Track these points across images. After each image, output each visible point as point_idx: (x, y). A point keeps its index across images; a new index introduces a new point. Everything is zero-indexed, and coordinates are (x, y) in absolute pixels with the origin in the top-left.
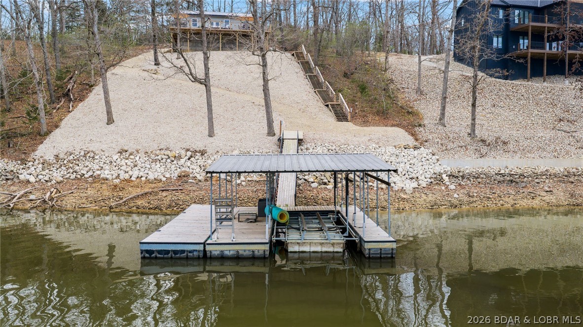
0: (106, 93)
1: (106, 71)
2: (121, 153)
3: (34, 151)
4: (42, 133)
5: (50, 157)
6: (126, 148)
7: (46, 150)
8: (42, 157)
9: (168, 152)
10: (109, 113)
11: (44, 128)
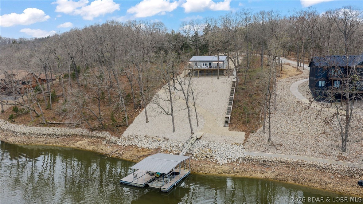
0: (146, 112)
1: (146, 105)
2: (145, 137)
3: (123, 133)
4: (127, 126)
5: (126, 137)
6: (147, 135)
7: (126, 134)
8: (124, 136)
9: (158, 138)
10: (147, 119)
11: (127, 124)
